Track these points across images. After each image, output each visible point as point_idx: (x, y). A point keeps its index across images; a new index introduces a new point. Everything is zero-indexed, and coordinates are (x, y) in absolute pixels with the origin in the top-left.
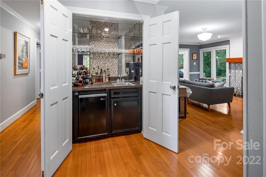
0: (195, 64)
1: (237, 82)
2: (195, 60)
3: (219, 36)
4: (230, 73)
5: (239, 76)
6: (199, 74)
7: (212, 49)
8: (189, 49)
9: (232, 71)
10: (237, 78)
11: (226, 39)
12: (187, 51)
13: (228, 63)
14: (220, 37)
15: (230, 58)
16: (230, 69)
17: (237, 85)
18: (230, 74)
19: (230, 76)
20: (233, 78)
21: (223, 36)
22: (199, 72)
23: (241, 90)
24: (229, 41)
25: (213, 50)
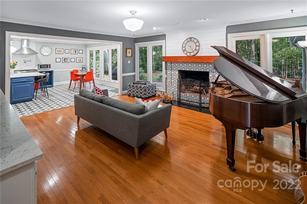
0: (129, 62)
1: (173, 85)
2: (129, 57)
3: (155, 28)
4: (166, 74)
5: (174, 78)
6: (135, 75)
7: (148, 44)
8: (122, 42)
9: (169, 72)
10: (173, 81)
11: (162, 32)
12: (119, 45)
13: (164, 62)
14: (155, 30)
15: (166, 56)
16: (166, 69)
17: (173, 89)
18: (166, 76)
19: (166, 78)
20: (169, 80)
21: (159, 28)
22: (135, 72)
23: (177, 95)
24: (164, 35)
25: (150, 46)
